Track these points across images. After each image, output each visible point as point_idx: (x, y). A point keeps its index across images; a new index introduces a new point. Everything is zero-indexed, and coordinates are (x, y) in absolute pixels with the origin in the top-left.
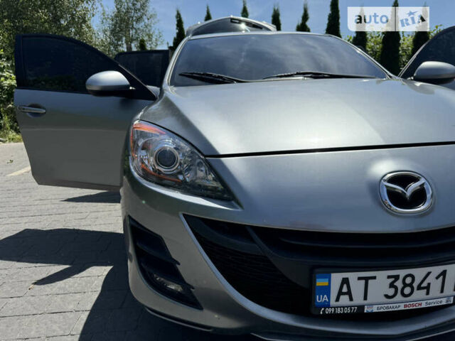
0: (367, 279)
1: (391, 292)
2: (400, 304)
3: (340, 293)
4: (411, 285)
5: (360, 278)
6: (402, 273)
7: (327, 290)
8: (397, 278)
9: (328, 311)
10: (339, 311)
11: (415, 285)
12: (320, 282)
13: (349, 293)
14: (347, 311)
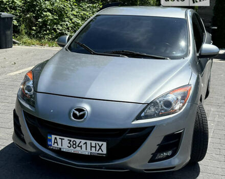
0: (62, 139)
1: (69, 145)
2: (72, 150)
3: (54, 142)
4: (75, 144)
5: (60, 138)
6: (72, 139)
7: (51, 140)
8: (70, 141)
9: (51, 147)
10: (54, 148)
11: (77, 145)
12: (49, 137)
13: (57, 143)
14: (56, 149)
